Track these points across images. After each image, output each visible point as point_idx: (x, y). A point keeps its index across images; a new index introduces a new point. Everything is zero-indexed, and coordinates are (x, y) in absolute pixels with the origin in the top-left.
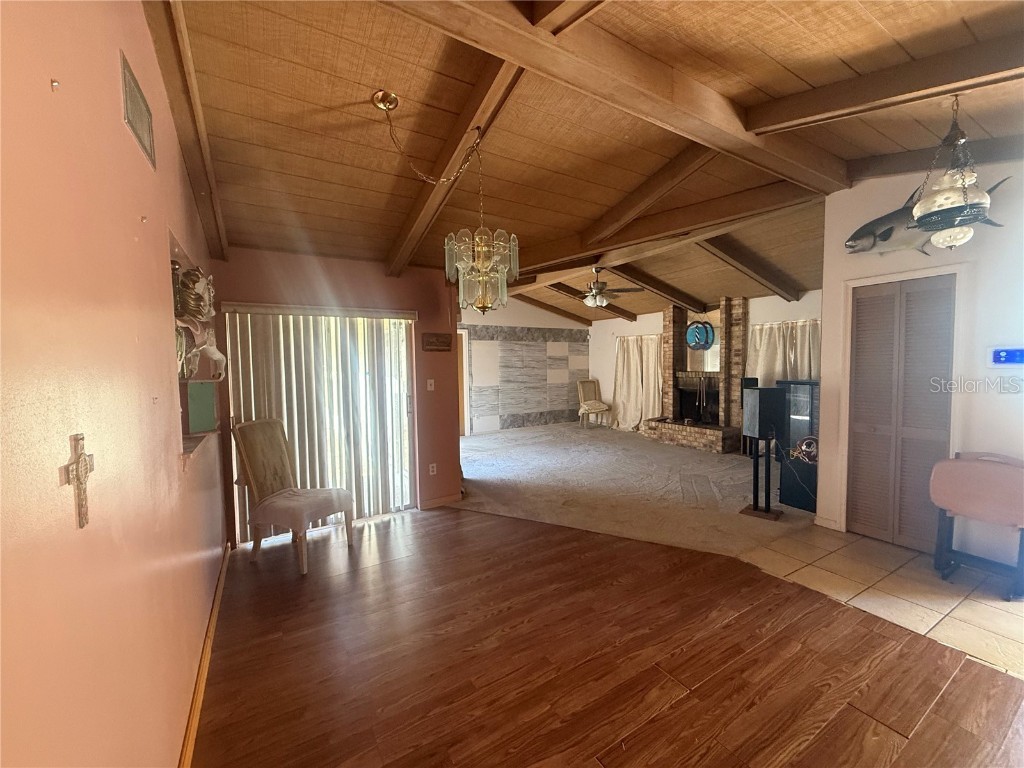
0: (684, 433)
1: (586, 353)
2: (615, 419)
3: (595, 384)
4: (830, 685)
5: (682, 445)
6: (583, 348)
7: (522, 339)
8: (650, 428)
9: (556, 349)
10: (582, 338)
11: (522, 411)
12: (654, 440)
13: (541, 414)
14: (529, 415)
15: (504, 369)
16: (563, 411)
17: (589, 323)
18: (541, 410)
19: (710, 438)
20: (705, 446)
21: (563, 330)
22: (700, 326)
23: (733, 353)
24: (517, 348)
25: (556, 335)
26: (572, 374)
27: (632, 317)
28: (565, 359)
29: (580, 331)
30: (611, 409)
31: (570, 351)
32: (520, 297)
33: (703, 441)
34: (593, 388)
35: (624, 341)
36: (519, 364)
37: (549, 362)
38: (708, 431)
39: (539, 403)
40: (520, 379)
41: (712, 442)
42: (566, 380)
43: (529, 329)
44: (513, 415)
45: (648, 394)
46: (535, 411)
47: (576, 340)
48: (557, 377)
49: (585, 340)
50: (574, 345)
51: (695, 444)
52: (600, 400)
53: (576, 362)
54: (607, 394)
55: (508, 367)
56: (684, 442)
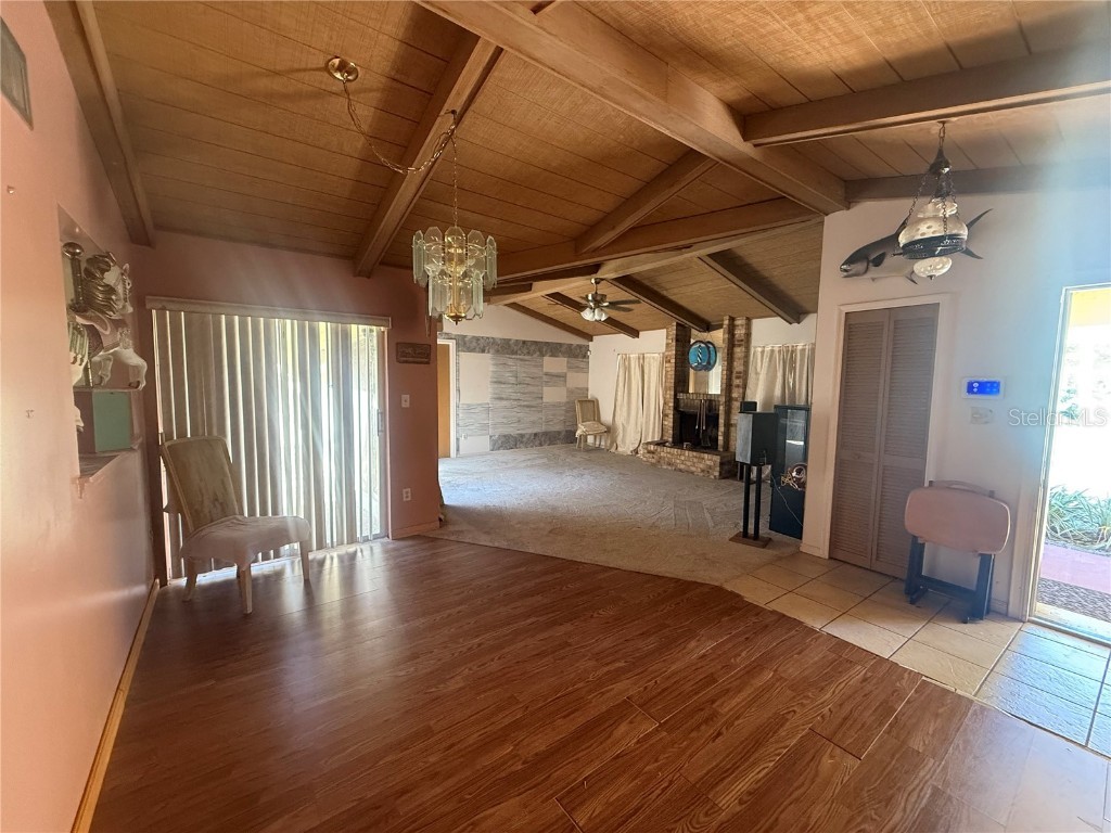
0: (683, 458)
1: (585, 370)
2: (614, 441)
3: (594, 403)
4: (794, 711)
5: (681, 470)
6: (582, 365)
7: (516, 353)
8: (649, 452)
9: (553, 364)
10: (581, 354)
11: (513, 431)
12: (653, 464)
13: (536, 435)
14: (522, 436)
15: (496, 386)
16: (559, 433)
17: (590, 338)
18: (535, 431)
19: (708, 463)
20: (703, 471)
21: (561, 345)
22: (703, 345)
23: (734, 375)
24: (510, 362)
25: (554, 349)
26: (570, 392)
27: (634, 333)
28: (562, 377)
29: (580, 347)
30: (610, 431)
31: (569, 368)
32: (514, 306)
33: (701, 466)
34: (591, 407)
35: (626, 359)
36: (512, 380)
37: (545, 378)
38: (706, 456)
39: (533, 422)
40: (514, 396)
41: (710, 467)
42: (564, 400)
43: (524, 342)
44: (505, 436)
45: (648, 416)
46: (529, 431)
47: (576, 356)
48: (553, 395)
49: (585, 356)
50: (573, 361)
51: (693, 469)
52: (599, 420)
53: (574, 380)
54: (606, 417)
55: (500, 383)
56: (682, 467)
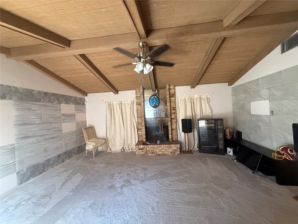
0: (160, 149)
1: (83, 111)
2: (108, 146)
3: (92, 128)
5: (159, 155)
6: (82, 108)
7: (39, 101)
8: (140, 149)
9: (67, 108)
11: (41, 160)
12: (143, 155)
13: (59, 156)
14: (49, 160)
15: (21, 127)
16: (74, 149)
17: (86, 94)
18: (58, 153)
19: (174, 148)
20: (171, 153)
21: (71, 97)
22: (156, 97)
23: (172, 109)
24: (35, 107)
25: (67, 100)
26: (78, 124)
27: (116, 91)
28: (73, 116)
29: (81, 99)
30: (106, 141)
31: (76, 110)
33: (170, 150)
34: (91, 131)
36: (38, 121)
37: (62, 117)
38: (173, 145)
39: (57, 148)
40: (40, 132)
41: (175, 150)
42: (75, 129)
43: (46, 93)
44: (33, 166)
46: (54, 155)
47: (79, 104)
48: (68, 127)
49: (84, 104)
50: (78, 106)
51: (166, 153)
52: (96, 137)
53: (79, 117)
55: (26, 124)
56: (160, 153)
